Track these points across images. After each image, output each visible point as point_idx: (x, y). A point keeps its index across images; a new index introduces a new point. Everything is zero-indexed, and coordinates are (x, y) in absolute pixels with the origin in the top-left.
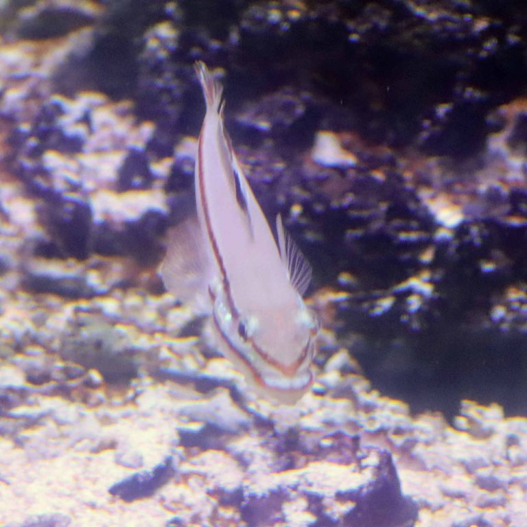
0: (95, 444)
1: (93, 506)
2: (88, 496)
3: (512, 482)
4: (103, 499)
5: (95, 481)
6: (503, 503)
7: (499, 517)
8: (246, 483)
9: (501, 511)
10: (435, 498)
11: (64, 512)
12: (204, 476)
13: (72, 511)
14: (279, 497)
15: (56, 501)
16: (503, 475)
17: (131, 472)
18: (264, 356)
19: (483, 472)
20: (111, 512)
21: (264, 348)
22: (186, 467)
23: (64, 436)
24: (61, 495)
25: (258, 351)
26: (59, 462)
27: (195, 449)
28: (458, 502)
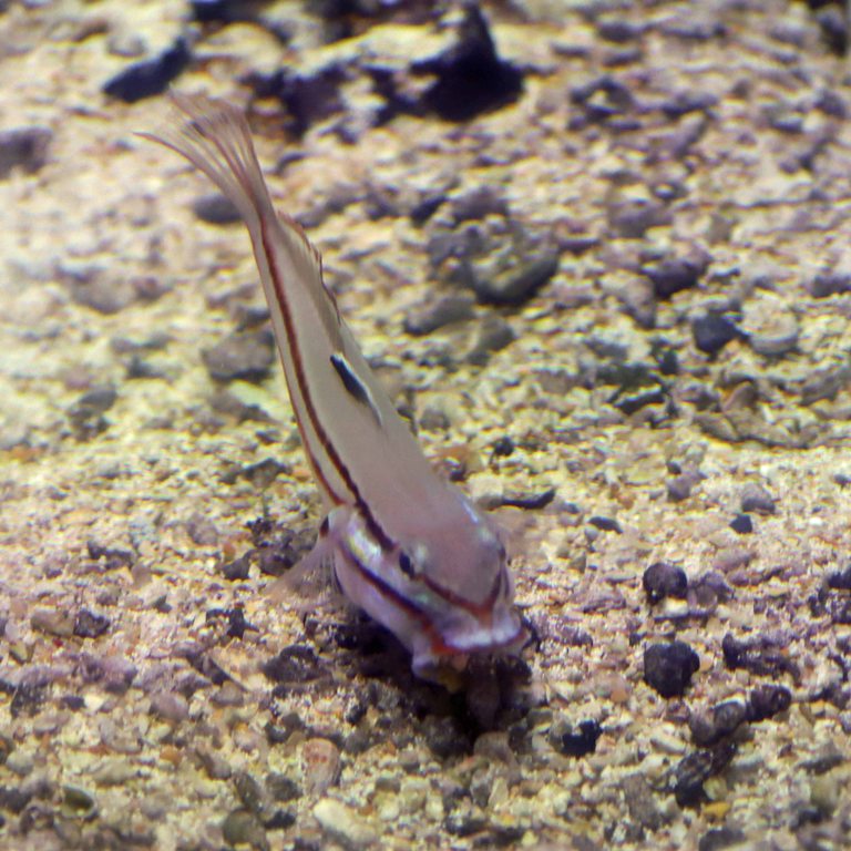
0: (78, 30)
1: (81, 113)
2: (74, 99)
3: (649, 29)
4: (95, 104)
5: (81, 79)
6: (637, 58)
7: (633, 77)
8: (287, 63)
9: (636, 69)
10: (544, 60)
11: (43, 125)
12: (229, 61)
13: (55, 123)
14: (333, 77)
15: (31, 111)
16: (636, 21)
17: (130, 63)
18: (445, 594)
19: (608, 19)
20: (107, 119)
21: (444, 583)
22: (203, 50)
23: (36, 24)
24: (36, 102)
25: (434, 588)
26: (32, 60)
27: (213, 24)
28: (577, 64)
